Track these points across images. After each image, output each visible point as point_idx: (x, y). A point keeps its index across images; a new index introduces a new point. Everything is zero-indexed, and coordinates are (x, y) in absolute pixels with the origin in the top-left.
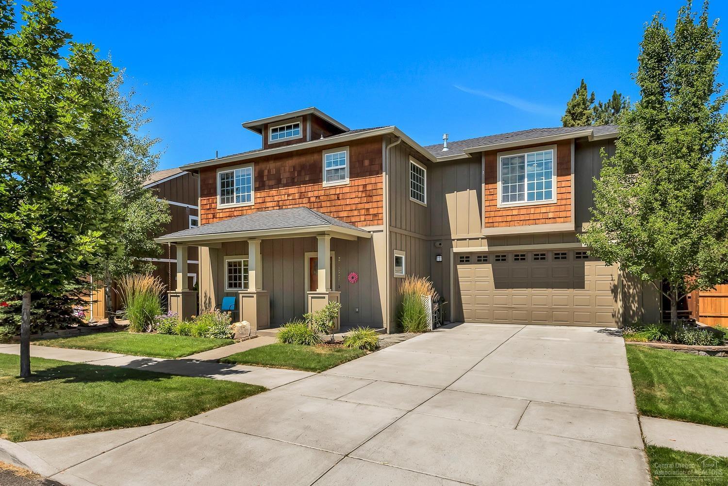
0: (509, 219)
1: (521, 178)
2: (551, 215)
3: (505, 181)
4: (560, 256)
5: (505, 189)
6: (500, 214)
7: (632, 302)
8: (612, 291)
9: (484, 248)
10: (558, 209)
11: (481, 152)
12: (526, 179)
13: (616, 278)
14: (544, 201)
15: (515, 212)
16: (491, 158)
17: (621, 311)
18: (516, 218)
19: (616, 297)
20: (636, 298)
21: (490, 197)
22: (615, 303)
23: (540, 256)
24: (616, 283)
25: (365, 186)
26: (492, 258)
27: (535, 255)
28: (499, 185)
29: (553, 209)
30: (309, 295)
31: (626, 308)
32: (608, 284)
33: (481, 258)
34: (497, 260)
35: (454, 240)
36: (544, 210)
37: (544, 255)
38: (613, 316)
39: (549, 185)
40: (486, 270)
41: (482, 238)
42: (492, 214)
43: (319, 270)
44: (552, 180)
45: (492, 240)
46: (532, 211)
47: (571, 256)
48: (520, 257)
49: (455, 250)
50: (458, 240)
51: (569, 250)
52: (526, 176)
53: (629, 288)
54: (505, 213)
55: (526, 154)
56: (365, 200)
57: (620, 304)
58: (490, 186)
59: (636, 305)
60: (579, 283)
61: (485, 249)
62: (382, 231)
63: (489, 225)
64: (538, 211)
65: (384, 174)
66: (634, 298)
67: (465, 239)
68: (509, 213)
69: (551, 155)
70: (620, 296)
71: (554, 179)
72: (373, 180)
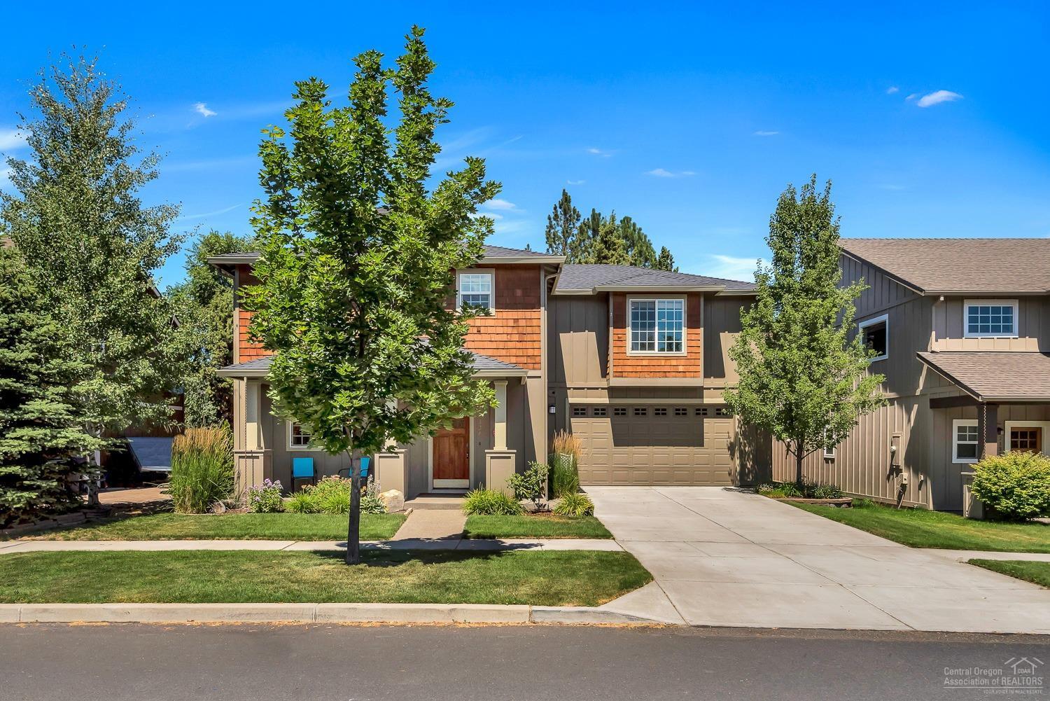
0: (639, 369)
1: (652, 326)
2: (681, 369)
3: (635, 326)
4: (681, 411)
5: (635, 337)
6: (629, 363)
7: (748, 460)
8: (729, 449)
9: (604, 400)
10: (688, 362)
11: (608, 293)
12: (657, 328)
13: (732, 435)
14: (674, 353)
15: (645, 363)
16: (619, 299)
17: (738, 469)
18: (646, 369)
19: (732, 455)
20: (751, 456)
21: (619, 344)
22: (731, 461)
23: (661, 411)
24: (732, 441)
25: (516, 320)
26: (611, 412)
27: (657, 410)
28: (629, 331)
29: (683, 362)
30: (487, 455)
31: (743, 466)
32: (725, 442)
33: (599, 411)
34: (616, 414)
35: (570, 388)
36: (674, 363)
37: (665, 410)
38: (730, 474)
39: (679, 336)
40: (605, 424)
41: (602, 389)
42: (621, 362)
43: (496, 424)
44: (683, 331)
45: (613, 391)
46: (663, 362)
47: (691, 412)
48: (640, 411)
49: (571, 400)
50: (575, 388)
51: (691, 406)
52: (657, 324)
53: (745, 446)
54: (634, 363)
55: (657, 301)
56: (516, 337)
57: (738, 462)
58: (619, 331)
59: (751, 463)
60: (698, 441)
61: (606, 400)
62: (540, 377)
63: (617, 374)
64: (668, 363)
65: (542, 309)
66: (749, 456)
67: (583, 389)
68: (640, 363)
69: (681, 305)
70: (737, 454)
71: (684, 330)
72: (528, 314)
